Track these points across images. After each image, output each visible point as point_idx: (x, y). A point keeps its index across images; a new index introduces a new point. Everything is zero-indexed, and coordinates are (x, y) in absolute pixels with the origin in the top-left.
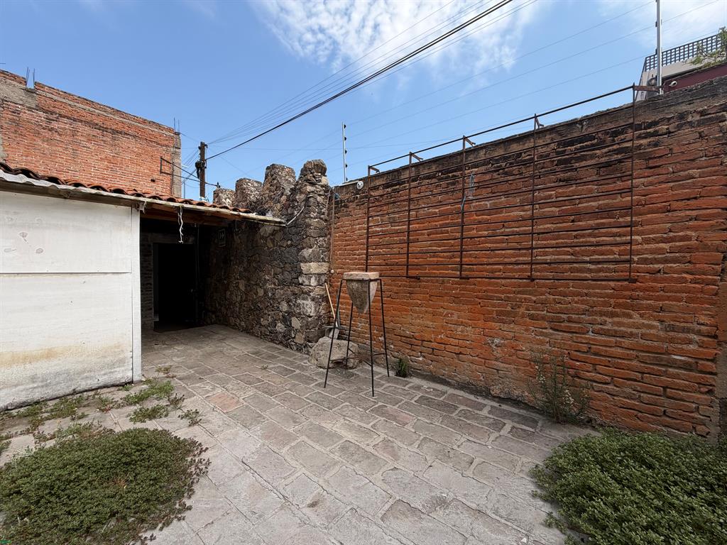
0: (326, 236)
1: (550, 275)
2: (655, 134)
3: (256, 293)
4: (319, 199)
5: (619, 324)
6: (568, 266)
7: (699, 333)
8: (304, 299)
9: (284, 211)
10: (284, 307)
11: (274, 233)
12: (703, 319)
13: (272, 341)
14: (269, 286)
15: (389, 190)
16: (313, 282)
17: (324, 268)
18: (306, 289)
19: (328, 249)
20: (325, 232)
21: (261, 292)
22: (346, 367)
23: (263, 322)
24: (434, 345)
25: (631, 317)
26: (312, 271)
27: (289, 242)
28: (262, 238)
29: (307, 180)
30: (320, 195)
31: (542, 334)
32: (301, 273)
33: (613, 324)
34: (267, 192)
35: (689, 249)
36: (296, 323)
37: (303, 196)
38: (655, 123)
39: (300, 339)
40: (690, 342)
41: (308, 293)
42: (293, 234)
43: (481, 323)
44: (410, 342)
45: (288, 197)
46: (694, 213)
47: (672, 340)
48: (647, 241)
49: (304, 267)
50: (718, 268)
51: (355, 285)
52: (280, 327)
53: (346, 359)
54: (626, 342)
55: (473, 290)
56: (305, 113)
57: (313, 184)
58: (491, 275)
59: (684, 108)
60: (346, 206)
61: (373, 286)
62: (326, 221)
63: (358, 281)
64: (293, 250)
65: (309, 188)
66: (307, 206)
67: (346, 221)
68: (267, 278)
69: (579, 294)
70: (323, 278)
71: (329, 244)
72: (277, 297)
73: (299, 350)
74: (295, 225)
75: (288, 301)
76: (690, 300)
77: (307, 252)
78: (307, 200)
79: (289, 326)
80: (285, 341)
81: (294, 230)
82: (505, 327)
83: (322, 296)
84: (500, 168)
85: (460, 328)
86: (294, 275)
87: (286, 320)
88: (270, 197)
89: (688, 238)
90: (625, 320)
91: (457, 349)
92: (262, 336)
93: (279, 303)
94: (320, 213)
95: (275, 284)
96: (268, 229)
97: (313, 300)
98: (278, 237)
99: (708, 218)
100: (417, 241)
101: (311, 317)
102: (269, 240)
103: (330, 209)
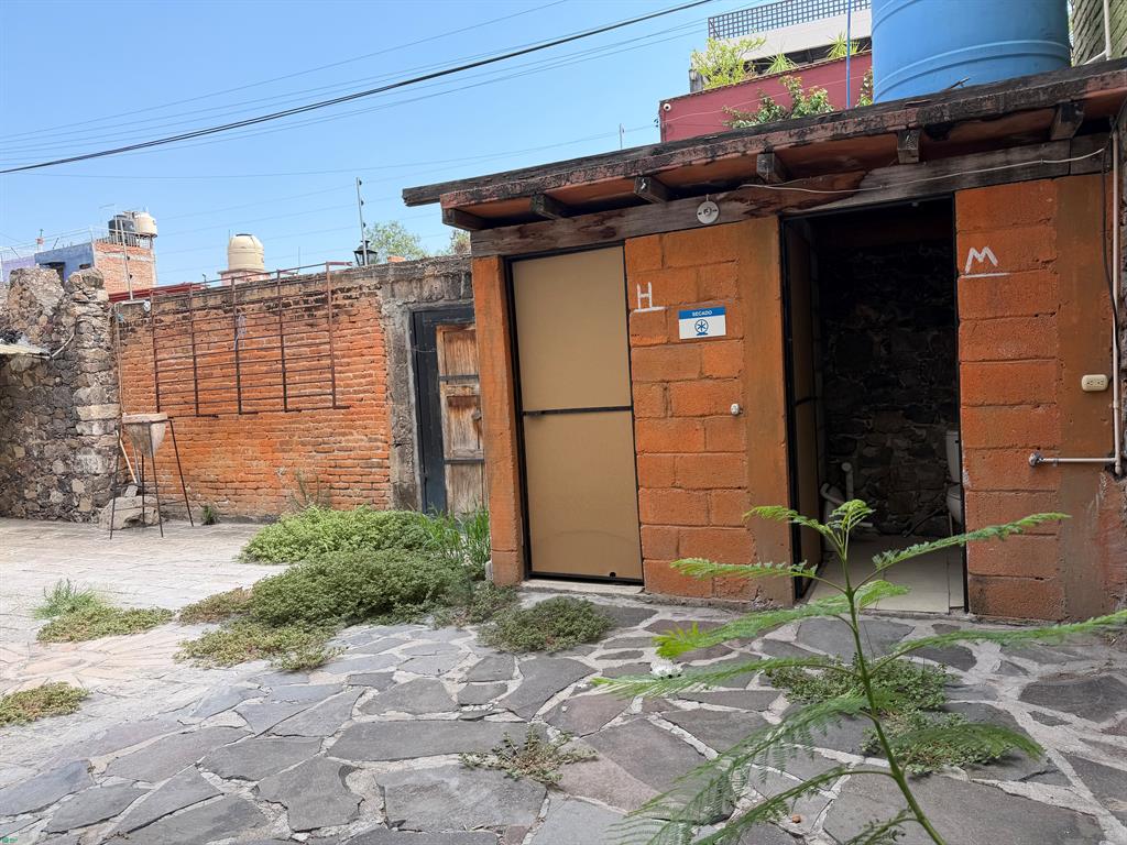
0: (111, 368)
1: (310, 406)
2: (350, 298)
3: (13, 455)
4: (95, 322)
5: (348, 441)
6: (318, 398)
7: (381, 441)
8: (85, 453)
9: (46, 337)
10: (59, 467)
11: (33, 367)
12: (382, 431)
13: (46, 518)
14: (32, 441)
15: (180, 316)
16: (96, 430)
17: (112, 411)
18: (87, 440)
19: (116, 385)
20: (109, 364)
21: (20, 452)
22: (144, 525)
23: (28, 494)
24: (236, 485)
25: (352, 434)
26: (95, 415)
27: (58, 380)
28: (15, 373)
29: (75, 300)
30: (96, 316)
31: (310, 457)
32: (78, 420)
33: (346, 441)
34: (16, 306)
35: (372, 383)
36: (78, 486)
37: (71, 320)
38: (349, 290)
39: (86, 506)
40: (378, 448)
41: (90, 445)
42: (60, 366)
43: (269, 456)
44: (215, 486)
45: (50, 321)
46: (372, 358)
47: (371, 449)
48: (355, 377)
49: (82, 411)
50: (385, 395)
51: (135, 429)
52: (56, 496)
53: (143, 515)
54: (352, 454)
55: (261, 424)
56: (63, 161)
57: (85, 303)
58: (272, 408)
59: (361, 282)
60: (133, 330)
61: (158, 432)
62: (108, 348)
63: (138, 424)
64: (65, 389)
65: (79, 309)
66: (78, 332)
67: (134, 350)
68: (28, 430)
69: (326, 421)
70: (112, 425)
71: (117, 379)
72: (47, 455)
73: (86, 520)
74: (64, 357)
75: (65, 459)
76: (377, 419)
77: (82, 393)
78: (77, 325)
79: (69, 493)
80: (66, 514)
81: (63, 363)
82: (286, 455)
83: (112, 448)
84: (269, 307)
85: (255, 463)
86: (70, 424)
87: (63, 485)
88: (22, 316)
89: (371, 375)
90: (349, 437)
91: (254, 485)
92: (30, 515)
93: (51, 464)
94: (99, 340)
95: (42, 438)
96: (25, 363)
97: (99, 452)
98: (39, 372)
99: (378, 361)
100: (210, 376)
101: (98, 475)
102: (25, 376)
103: (112, 333)
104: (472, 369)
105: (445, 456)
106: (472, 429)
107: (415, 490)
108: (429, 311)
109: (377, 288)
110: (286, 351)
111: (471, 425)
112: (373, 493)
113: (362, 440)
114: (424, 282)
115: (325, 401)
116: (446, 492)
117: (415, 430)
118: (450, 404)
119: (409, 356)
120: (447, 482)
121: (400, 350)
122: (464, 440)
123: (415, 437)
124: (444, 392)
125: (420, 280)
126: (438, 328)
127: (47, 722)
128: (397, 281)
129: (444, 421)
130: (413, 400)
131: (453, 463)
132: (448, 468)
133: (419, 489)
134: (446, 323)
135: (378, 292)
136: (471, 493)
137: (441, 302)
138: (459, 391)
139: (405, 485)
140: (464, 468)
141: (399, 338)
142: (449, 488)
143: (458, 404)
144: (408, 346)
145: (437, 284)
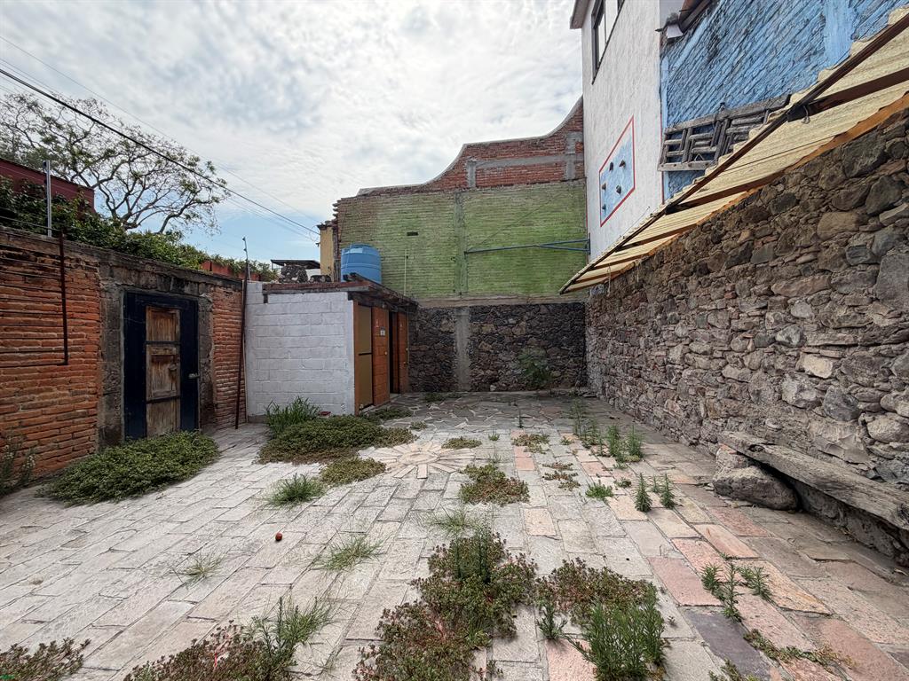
5: (44, 398)
7: (89, 393)
12: (91, 384)
25: (51, 390)
40: (85, 399)
46: (85, 321)
47: (76, 401)
54: (49, 410)
59: (79, 256)
69: (10, 379)
76: (85, 374)
89: (81, 336)
90: (48, 394)
99: (91, 325)
104: (170, 337)
105: (147, 398)
106: (167, 377)
107: (120, 430)
108: (141, 295)
109: (97, 266)
111: (167, 375)
112: (74, 441)
114: (142, 274)
116: (146, 424)
117: (123, 381)
118: (152, 361)
119: (122, 325)
120: (148, 416)
121: (115, 318)
122: (161, 386)
123: (122, 386)
124: (149, 352)
125: (139, 272)
126: (147, 307)
128: (117, 267)
129: (148, 372)
130: (123, 358)
131: (152, 402)
132: (149, 407)
133: (123, 427)
134: (155, 306)
135: (98, 269)
136: (165, 421)
137: (153, 291)
138: (161, 352)
139: (112, 427)
140: (160, 405)
141: (115, 309)
142: (149, 421)
143: (159, 360)
144: (122, 317)
145: (153, 279)
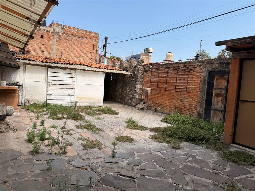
0: (142, 79)
1: (180, 91)
2: (194, 67)
3: (124, 92)
4: (141, 69)
5: (188, 100)
6: (183, 89)
7: (196, 101)
8: (136, 94)
9: (133, 72)
10: (131, 96)
11: (130, 77)
12: (196, 99)
13: (127, 105)
14: (128, 91)
15: (157, 69)
16: (138, 90)
17: (141, 87)
18: (136, 92)
19: (143, 82)
20: (142, 78)
21: (125, 92)
22: (144, 110)
23: (125, 100)
24: (162, 105)
25: (189, 99)
26: (138, 87)
27: (133, 80)
28: (127, 78)
29: (139, 65)
30: (142, 68)
31: (179, 102)
32: (135, 88)
34: (129, 65)
35: (196, 87)
36: (134, 100)
37: (137, 69)
38: (194, 65)
39: (134, 104)
40: (195, 103)
41: (137, 93)
42: (134, 77)
43: (170, 100)
44: (158, 105)
45: (134, 68)
46: (197, 81)
47: (193, 103)
48: (192, 86)
49: (136, 86)
50: (199, 91)
51: (145, 91)
52: (130, 101)
53: (144, 108)
54: (188, 103)
55: (169, 93)
57: (140, 66)
58: (172, 90)
59: (198, 64)
60: (148, 71)
61: (149, 92)
62: (143, 75)
63: (146, 90)
64: (134, 82)
65: (139, 67)
66: (138, 71)
67: (147, 75)
68: (127, 88)
69: (184, 95)
70: (141, 89)
71: (143, 81)
72: (129, 93)
73: (134, 107)
74: (135, 75)
75: (132, 95)
76: (196, 96)
77: (137, 83)
78: (138, 70)
79: (132, 101)
80: (130, 105)
81: (135, 77)
82: (173, 101)
83: (140, 94)
84: (175, 68)
85: (167, 101)
86: (134, 88)
87: (131, 100)
88: (129, 67)
89: (196, 86)
90: (188, 99)
91: (166, 106)
92: (125, 104)
93: (130, 95)
94: (141, 73)
95: (129, 90)
96: (129, 76)
97: (138, 94)
98: (131, 78)
99: (199, 82)
100: (161, 82)
101: (137, 99)
102: (128, 78)
103: (144, 72)
104: (223, 87)
105: (212, 108)
106: (220, 102)
107: (202, 115)
108: (214, 71)
109: (201, 65)
110: (177, 78)
111: (220, 101)
112: (192, 113)
113: (191, 100)
114: (214, 64)
115: (184, 90)
116: (210, 116)
117: (205, 100)
118: (215, 95)
119: (207, 82)
120: (211, 114)
121: (204, 80)
122: (218, 105)
123: (205, 102)
124: (214, 92)
125: (213, 64)
126: (216, 76)
127: (127, 143)
128: (207, 64)
129: (213, 99)
130: (206, 93)
131: (214, 110)
132: (212, 111)
133: (203, 114)
134: (218, 75)
135: (202, 66)
136: (217, 118)
137: (218, 70)
138: (218, 92)
139: (200, 113)
140: (216, 112)
141: (205, 78)
142: (212, 116)
143: (218, 95)
144: (207, 80)
145: (217, 65)
